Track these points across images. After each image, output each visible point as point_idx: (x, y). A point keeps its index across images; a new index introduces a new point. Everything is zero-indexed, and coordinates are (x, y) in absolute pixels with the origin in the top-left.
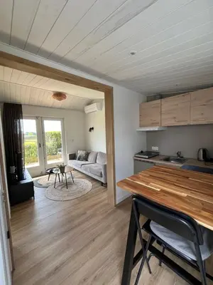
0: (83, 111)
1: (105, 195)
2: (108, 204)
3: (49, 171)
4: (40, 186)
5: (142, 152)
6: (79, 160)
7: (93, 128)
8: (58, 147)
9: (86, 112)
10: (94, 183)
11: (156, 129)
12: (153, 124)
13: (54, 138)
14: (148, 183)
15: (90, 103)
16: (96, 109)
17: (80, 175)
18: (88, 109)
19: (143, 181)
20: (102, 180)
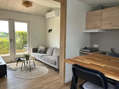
0: (45, 17)
1: (57, 77)
2: (59, 83)
3: (17, 59)
4: (11, 69)
5: (86, 48)
6: (40, 53)
7: (51, 30)
8: (24, 44)
9: (47, 17)
10: (50, 69)
11: (97, 31)
12: (95, 28)
13: (21, 36)
14: (83, 61)
15: (50, 10)
16: (54, 15)
17: (40, 64)
18: (49, 15)
19: (81, 60)
20: (56, 67)
